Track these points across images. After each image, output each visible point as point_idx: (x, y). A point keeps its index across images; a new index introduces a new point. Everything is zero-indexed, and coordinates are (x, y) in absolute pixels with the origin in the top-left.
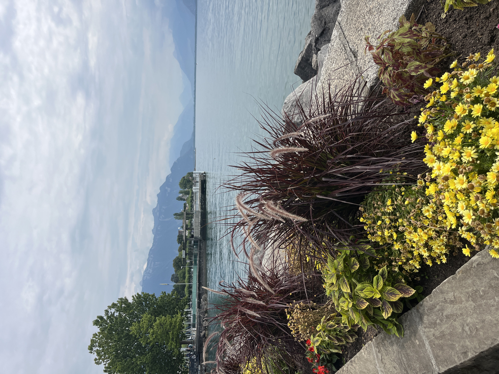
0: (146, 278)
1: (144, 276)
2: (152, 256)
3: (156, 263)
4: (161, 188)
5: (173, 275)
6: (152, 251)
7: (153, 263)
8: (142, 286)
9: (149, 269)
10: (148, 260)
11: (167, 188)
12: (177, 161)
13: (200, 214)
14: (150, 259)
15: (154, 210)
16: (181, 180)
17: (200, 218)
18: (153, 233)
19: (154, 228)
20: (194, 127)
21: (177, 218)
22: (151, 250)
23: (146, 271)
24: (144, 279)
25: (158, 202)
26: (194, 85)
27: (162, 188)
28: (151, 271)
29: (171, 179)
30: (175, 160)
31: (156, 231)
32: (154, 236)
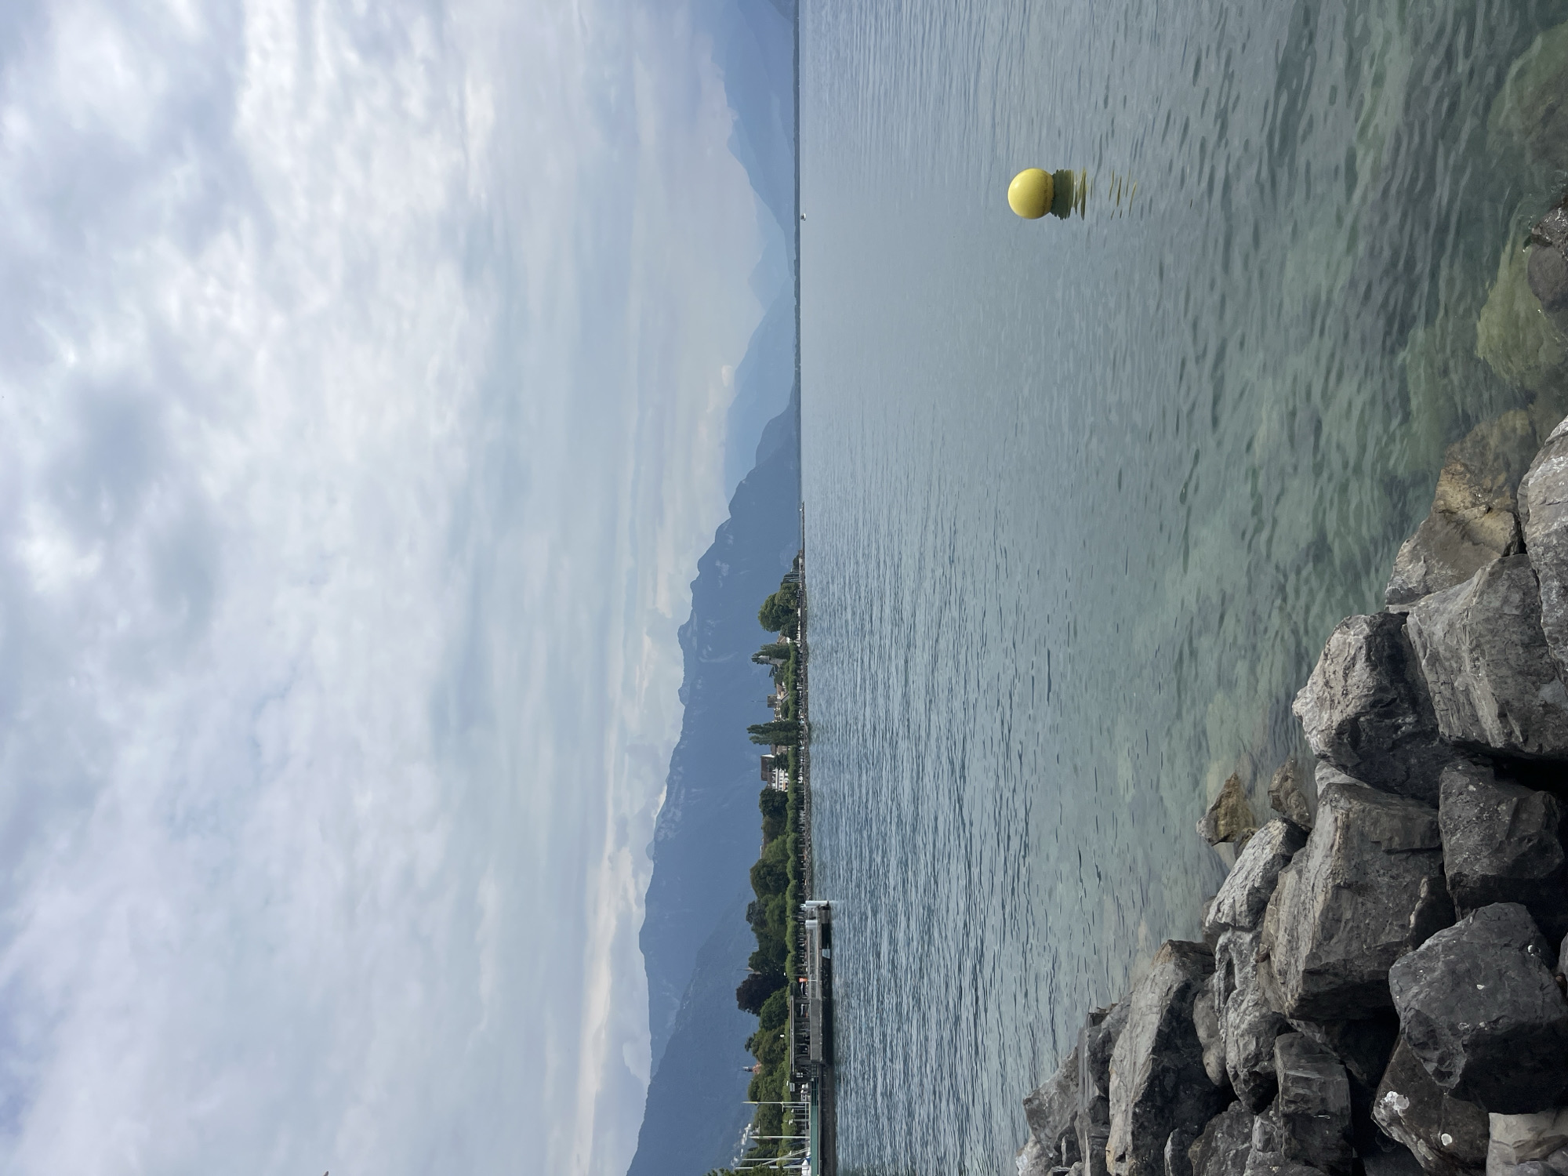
0: (666, 835)
1: (659, 829)
2: (680, 769)
3: (694, 790)
4: (702, 564)
5: (752, 906)
6: (680, 755)
7: (683, 792)
8: (654, 859)
9: (673, 809)
10: (670, 781)
11: (718, 564)
12: (746, 480)
13: (821, 1007)
14: (675, 777)
15: (683, 632)
16: (764, 604)
17: (821, 1016)
18: (682, 700)
19: (684, 685)
20: (798, 374)
21: (757, 741)
22: (677, 751)
23: (663, 814)
24: (660, 839)
25: (693, 605)
26: (794, 245)
27: (706, 563)
28: (679, 814)
29: (731, 537)
30: (742, 477)
31: (690, 695)
32: (683, 708)
